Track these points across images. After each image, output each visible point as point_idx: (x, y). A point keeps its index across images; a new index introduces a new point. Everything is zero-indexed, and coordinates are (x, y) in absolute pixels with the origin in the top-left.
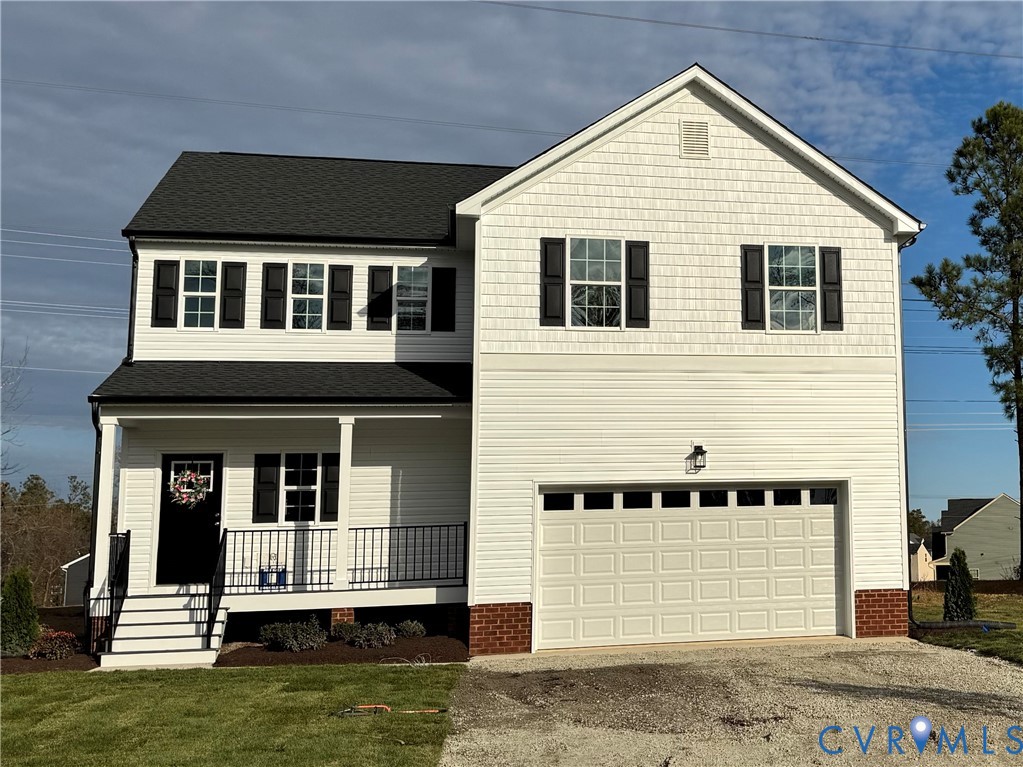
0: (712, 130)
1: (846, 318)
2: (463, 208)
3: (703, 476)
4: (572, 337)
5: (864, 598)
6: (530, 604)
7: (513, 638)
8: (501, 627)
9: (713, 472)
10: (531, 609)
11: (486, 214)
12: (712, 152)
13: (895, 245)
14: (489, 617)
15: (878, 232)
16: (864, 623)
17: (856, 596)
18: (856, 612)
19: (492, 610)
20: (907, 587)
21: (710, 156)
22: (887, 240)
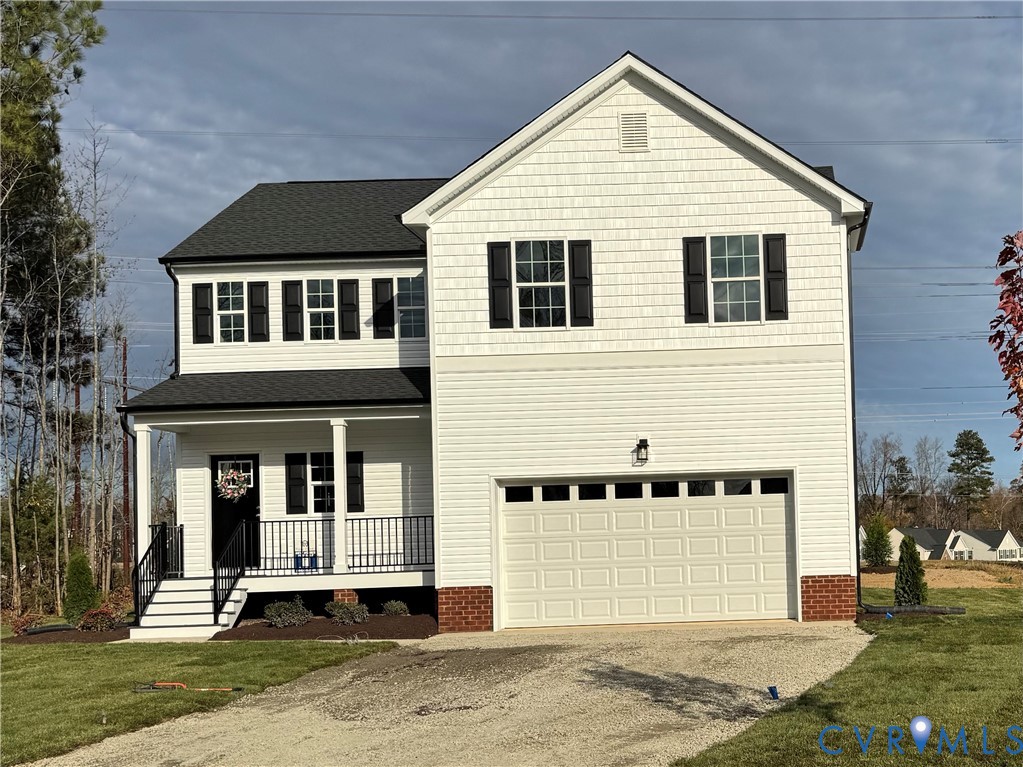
0: (651, 121)
1: (791, 306)
2: (409, 218)
3: (649, 468)
4: (521, 339)
5: (810, 583)
6: (490, 587)
7: (477, 618)
8: (465, 608)
9: (658, 464)
10: (492, 592)
11: (434, 223)
12: (652, 144)
13: (843, 228)
14: (454, 599)
15: (826, 215)
16: (811, 607)
17: (802, 582)
18: (803, 597)
19: (457, 593)
20: (854, 573)
21: (649, 148)
22: (835, 222)
